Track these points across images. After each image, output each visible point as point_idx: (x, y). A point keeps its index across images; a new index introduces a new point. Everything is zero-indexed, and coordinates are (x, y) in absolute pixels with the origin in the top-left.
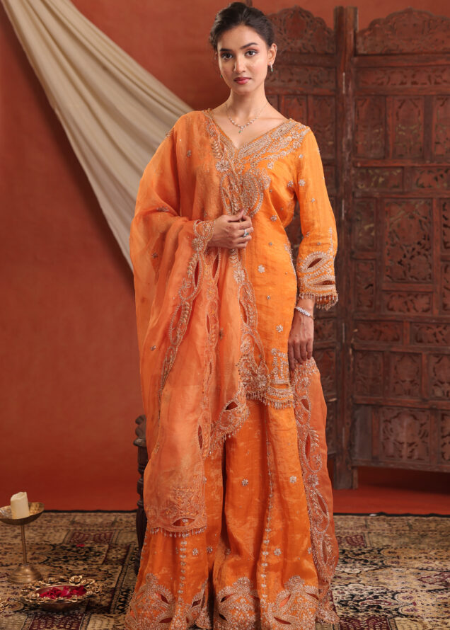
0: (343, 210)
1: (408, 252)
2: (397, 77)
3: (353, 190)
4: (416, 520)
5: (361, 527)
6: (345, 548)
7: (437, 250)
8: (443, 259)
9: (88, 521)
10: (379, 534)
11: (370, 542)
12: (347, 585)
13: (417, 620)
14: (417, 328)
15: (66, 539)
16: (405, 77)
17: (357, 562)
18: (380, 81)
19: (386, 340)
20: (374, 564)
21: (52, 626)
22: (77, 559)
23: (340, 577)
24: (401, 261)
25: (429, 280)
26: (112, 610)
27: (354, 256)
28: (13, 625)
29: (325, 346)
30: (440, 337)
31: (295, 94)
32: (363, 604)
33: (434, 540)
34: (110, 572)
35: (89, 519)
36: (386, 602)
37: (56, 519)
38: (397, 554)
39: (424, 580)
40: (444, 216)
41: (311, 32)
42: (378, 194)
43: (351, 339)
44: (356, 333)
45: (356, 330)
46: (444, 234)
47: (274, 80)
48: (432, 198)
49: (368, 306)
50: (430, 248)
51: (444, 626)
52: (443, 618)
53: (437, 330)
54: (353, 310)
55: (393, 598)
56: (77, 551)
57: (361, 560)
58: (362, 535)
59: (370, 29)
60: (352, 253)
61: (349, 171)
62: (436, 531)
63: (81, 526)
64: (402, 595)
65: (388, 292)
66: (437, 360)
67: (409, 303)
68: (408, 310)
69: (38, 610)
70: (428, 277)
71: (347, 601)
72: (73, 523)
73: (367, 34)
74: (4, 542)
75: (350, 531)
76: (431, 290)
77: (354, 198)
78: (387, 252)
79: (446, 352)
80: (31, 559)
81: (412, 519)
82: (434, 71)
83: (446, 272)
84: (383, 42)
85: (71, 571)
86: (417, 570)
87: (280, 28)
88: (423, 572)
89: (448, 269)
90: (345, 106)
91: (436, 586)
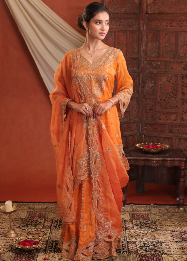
0: (141, 78)
1: (168, 96)
2: (164, 23)
3: (145, 70)
4: (170, 207)
5: (147, 210)
6: (141, 221)
7: (180, 96)
8: (182, 99)
9: (36, 207)
10: (155, 214)
11: (151, 217)
12: (142, 239)
13: (171, 255)
14: (171, 127)
15: (27, 216)
16: (168, 23)
17: (146, 228)
18: (157, 25)
19: (158, 132)
20: (153, 229)
21: (23, 258)
22: (32, 226)
23: (139, 235)
24: (165, 99)
25: (176, 108)
26: (47, 251)
27: (145, 97)
28: (7, 257)
29: (133, 134)
30: (180, 131)
31: (122, 31)
32: (149, 248)
33: (177, 217)
34: (45, 232)
35: (36, 206)
36: (158, 247)
37: (22, 206)
38: (162, 224)
39: (174, 236)
40: (183, 82)
41: (128, 5)
42: (155, 72)
43: (143, 131)
44: (145, 128)
45: (146, 128)
46: (183, 89)
47: (113, 25)
48: (178, 74)
49: (151, 118)
50: (177, 95)
51: (182, 259)
52: (182, 255)
53: (179, 128)
54: (145, 119)
55: (161, 245)
56: (32, 222)
57: (148, 227)
58: (148, 214)
59: (153, 3)
60: (145, 96)
61: (144, 62)
62: (178, 213)
63: (33, 210)
64: (165, 244)
65: (159, 112)
66: (179, 140)
67: (168, 117)
68: (167, 120)
69: (17, 251)
70: (176, 106)
71: (142, 247)
72: (29, 208)
73: (152, 5)
74: (2, 217)
75: (143, 213)
76: (177, 112)
77: (146, 73)
78: (159, 96)
79: (183, 138)
80: (13, 226)
81: (168, 207)
82: (180, 21)
83: (183, 105)
84: (159, 9)
85: (30, 232)
86: (171, 232)
87: (116, 4)
88: (173, 233)
89: (184, 103)
90: (142, 35)
91: (178, 240)
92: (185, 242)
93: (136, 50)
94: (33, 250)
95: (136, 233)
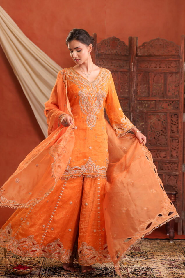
0: (132, 117)
1: (157, 134)
2: (153, 65)
3: (136, 109)
4: (160, 241)
5: (138, 243)
6: (133, 252)
7: (169, 133)
8: (171, 137)
10: (146, 246)
11: (142, 249)
12: (133, 266)
14: (161, 164)
16: (157, 65)
17: (137, 257)
18: (147, 66)
20: (144, 258)
23: (130, 263)
24: (155, 137)
25: (166, 145)
26: (40, 275)
30: (170, 168)
31: (113, 71)
32: (140, 273)
33: (167, 248)
34: (39, 261)
36: (149, 272)
38: (153, 254)
39: (164, 264)
40: (172, 120)
41: (119, 47)
42: (145, 111)
46: (172, 127)
47: (105, 65)
48: (167, 113)
50: (166, 133)
53: (169, 165)
55: (152, 271)
57: (139, 256)
58: (139, 247)
59: (143, 46)
61: (134, 101)
62: (168, 245)
64: (155, 269)
66: (169, 177)
67: (158, 154)
68: (158, 157)
69: (11, 275)
70: (165, 144)
71: (134, 272)
73: (141, 48)
76: (166, 149)
77: (136, 112)
78: (149, 134)
79: (173, 174)
80: (7, 256)
81: (158, 241)
82: (168, 63)
83: (172, 142)
84: (148, 51)
85: (23, 260)
86: (161, 260)
87: (107, 45)
88: (163, 261)
89: (174, 141)
90: (133, 76)
91: (168, 266)
92: (175, 268)
93: (127, 90)
94: (27, 274)
95: (128, 261)
